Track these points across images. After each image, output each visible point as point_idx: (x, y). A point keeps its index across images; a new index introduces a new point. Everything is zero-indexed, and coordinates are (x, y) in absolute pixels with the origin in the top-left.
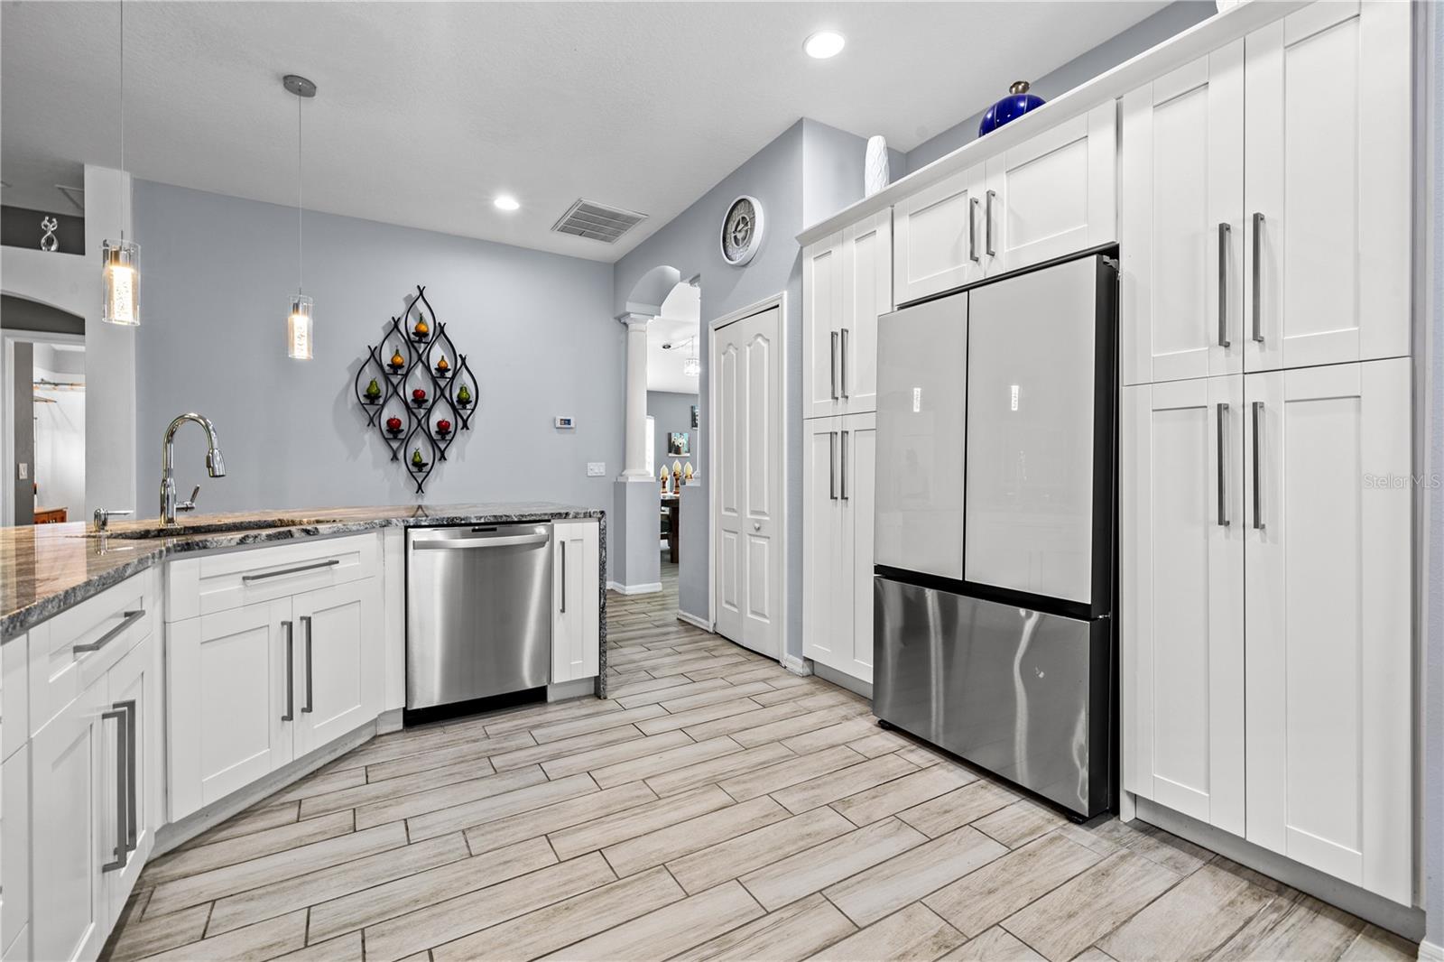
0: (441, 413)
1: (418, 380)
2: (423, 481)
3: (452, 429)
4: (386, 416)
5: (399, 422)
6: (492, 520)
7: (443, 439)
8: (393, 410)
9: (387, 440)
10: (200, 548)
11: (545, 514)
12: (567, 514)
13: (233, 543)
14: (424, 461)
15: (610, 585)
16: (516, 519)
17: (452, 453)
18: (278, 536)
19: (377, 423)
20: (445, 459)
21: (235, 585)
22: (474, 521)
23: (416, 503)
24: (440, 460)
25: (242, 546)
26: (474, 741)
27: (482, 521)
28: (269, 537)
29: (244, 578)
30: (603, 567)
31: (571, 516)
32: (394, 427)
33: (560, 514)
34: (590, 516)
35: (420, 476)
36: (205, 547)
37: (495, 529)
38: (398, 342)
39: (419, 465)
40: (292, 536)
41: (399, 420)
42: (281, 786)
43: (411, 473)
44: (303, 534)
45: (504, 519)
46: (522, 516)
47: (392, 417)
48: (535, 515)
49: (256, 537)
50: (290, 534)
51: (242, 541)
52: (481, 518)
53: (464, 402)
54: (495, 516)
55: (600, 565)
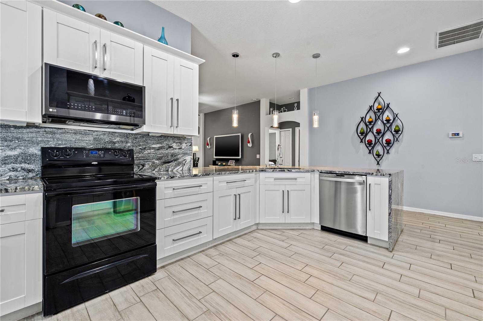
0: (388, 136)
1: (379, 125)
2: (379, 161)
3: (392, 142)
4: (367, 138)
5: (371, 141)
6: (343, 173)
7: (388, 146)
8: (370, 137)
9: (367, 147)
10: (265, 171)
11: (363, 173)
12: (372, 173)
13: (271, 171)
14: (380, 154)
15: (394, 207)
16: (352, 174)
17: (393, 150)
18: (281, 171)
19: (364, 142)
20: (389, 153)
21: (272, 180)
22: (337, 173)
23: (377, 168)
24: (387, 153)
25: (273, 172)
26: (330, 240)
27: (340, 173)
28: (279, 171)
29: (275, 179)
30: (390, 197)
31: (374, 175)
32: (370, 142)
33: (369, 173)
34: (384, 175)
35: (378, 159)
36: (266, 171)
37: (344, 176)
38: (372, 114)
39: (378, 155)
40: (285, 171)
41: (371, 140)
42: (285, 228)
43: (375, 158)
44: (288, 171)
45: (347, 173)
46: (354, 173)
47: (369, 139)
48: (359, 173)
49: (276, 170)
50: (284, 171)
51: (273, 171)
52: (340, 172)
53: (397, 131)
54: (344, 172)
55: (389, 196)
